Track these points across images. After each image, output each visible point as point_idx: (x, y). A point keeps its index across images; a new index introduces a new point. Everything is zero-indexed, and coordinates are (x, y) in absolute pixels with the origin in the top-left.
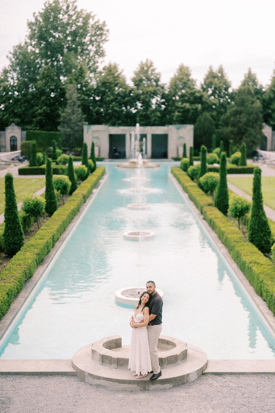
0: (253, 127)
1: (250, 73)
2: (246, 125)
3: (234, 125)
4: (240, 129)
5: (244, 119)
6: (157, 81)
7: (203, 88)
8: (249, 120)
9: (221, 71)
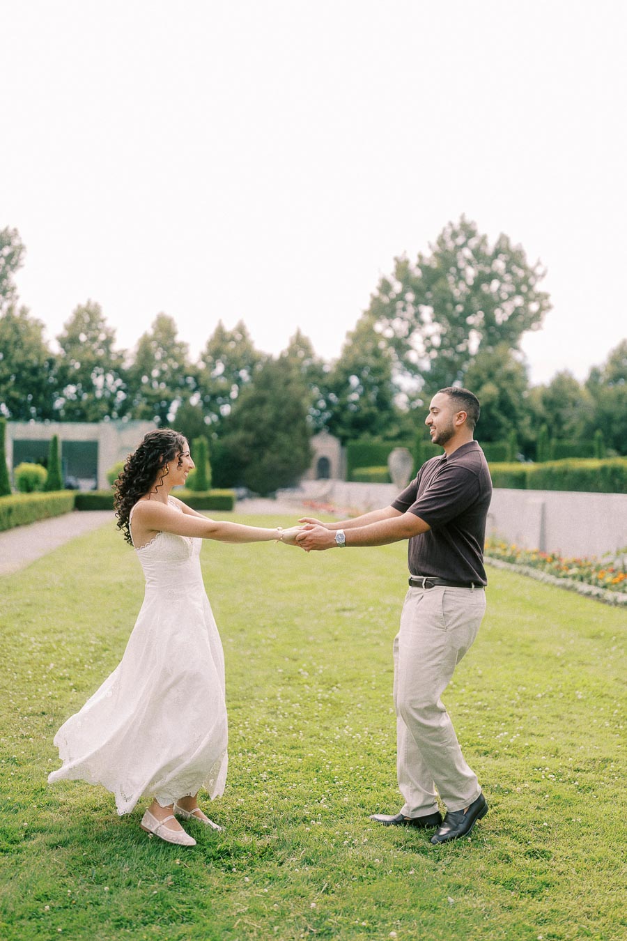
0: (287, 430)
1: (298, 334)
2: (274, 426)
3: (249, 428)
4: (259, 435)
5: (268, 413)
6: (108, 342)
7: (204, 359)
8: (278, 418)
9: (241, 329)
